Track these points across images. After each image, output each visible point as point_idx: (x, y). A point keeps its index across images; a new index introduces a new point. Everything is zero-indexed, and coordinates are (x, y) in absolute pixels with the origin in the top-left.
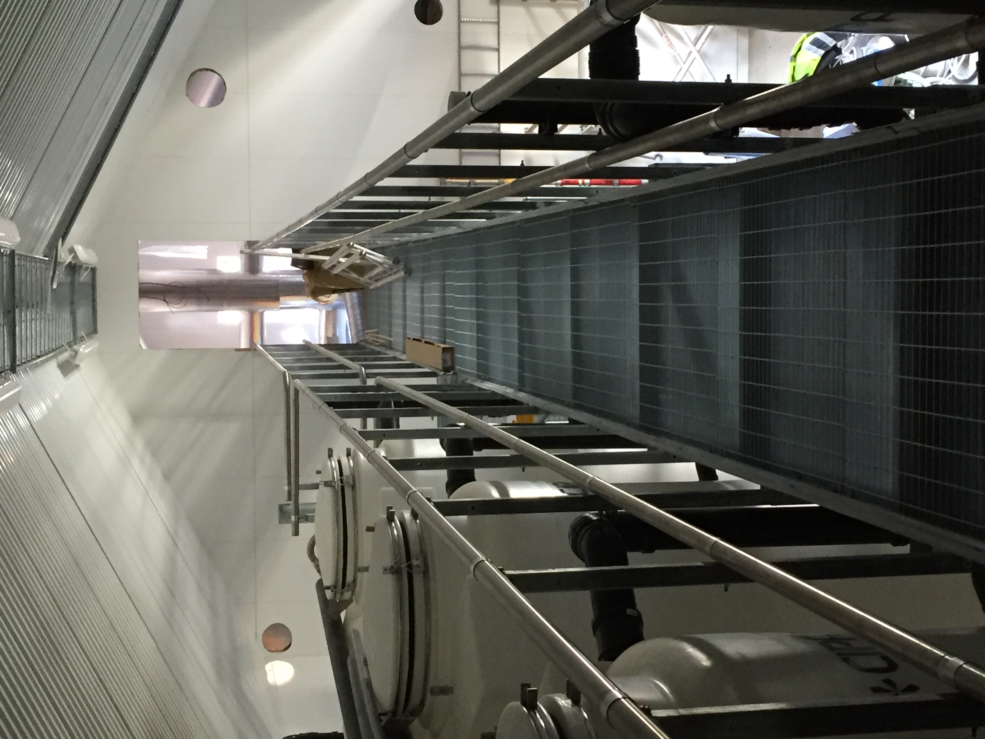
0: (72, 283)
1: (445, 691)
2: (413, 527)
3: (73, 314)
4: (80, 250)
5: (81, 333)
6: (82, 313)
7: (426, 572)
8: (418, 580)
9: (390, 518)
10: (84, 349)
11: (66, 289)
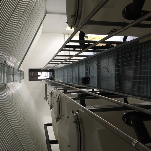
0: (21, 73)
1: (63, 116)
2: (60, 97)
3: (21, 76)
4: (22, 69)
5: (22, 79)
6: (22, 77)
7: (61, 102)
8: (60, 103)
9: (57, 96)
10: (22, 80)
11: (20, 74)
